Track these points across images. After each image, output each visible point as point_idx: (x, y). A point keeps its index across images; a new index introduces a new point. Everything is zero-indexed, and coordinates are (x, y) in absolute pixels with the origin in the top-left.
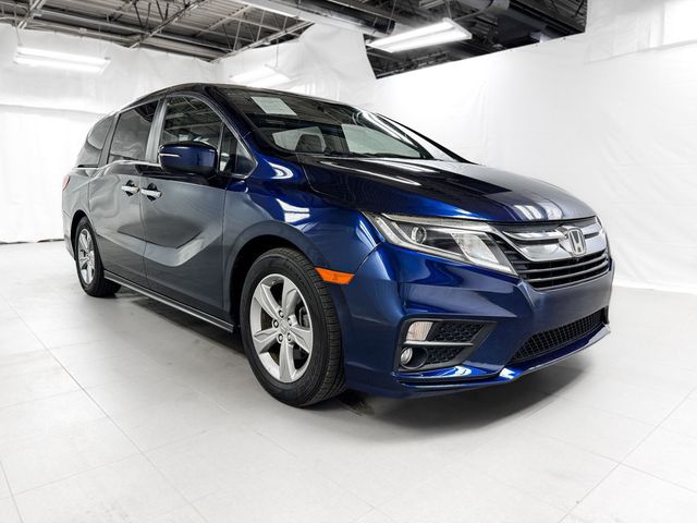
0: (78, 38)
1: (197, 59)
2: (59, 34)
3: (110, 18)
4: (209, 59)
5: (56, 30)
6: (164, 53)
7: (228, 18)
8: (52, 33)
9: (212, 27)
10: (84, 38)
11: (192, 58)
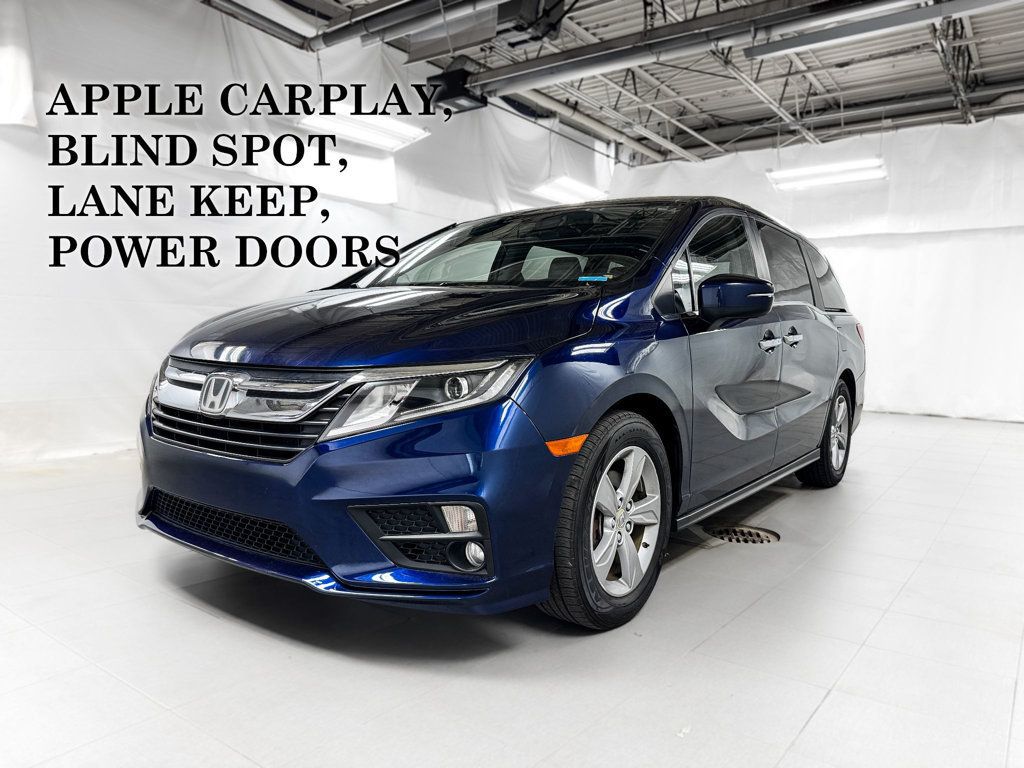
2: (866, 136)
5: (861, 132)
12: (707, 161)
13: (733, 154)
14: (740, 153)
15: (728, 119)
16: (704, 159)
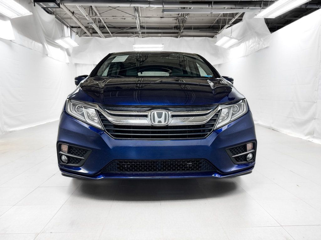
0: (159, 38)
1: (207, 38)
2: (153, 38)
3: (175, 27)
4: (212, 37)
5: (152, 36)
6: (192, 38)
7: (218, 18)
8: (151, 38)
9: (215, 22)
10: (161, 38)
11: (205, 38)
12: (107, 38)
13: (115, 37)
14: (117, 37)
15: (113, 26)
16: (106, 37)
